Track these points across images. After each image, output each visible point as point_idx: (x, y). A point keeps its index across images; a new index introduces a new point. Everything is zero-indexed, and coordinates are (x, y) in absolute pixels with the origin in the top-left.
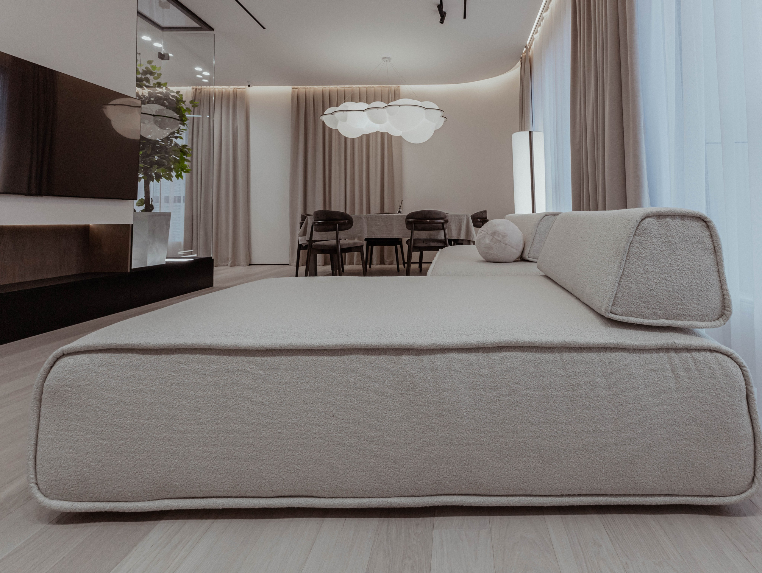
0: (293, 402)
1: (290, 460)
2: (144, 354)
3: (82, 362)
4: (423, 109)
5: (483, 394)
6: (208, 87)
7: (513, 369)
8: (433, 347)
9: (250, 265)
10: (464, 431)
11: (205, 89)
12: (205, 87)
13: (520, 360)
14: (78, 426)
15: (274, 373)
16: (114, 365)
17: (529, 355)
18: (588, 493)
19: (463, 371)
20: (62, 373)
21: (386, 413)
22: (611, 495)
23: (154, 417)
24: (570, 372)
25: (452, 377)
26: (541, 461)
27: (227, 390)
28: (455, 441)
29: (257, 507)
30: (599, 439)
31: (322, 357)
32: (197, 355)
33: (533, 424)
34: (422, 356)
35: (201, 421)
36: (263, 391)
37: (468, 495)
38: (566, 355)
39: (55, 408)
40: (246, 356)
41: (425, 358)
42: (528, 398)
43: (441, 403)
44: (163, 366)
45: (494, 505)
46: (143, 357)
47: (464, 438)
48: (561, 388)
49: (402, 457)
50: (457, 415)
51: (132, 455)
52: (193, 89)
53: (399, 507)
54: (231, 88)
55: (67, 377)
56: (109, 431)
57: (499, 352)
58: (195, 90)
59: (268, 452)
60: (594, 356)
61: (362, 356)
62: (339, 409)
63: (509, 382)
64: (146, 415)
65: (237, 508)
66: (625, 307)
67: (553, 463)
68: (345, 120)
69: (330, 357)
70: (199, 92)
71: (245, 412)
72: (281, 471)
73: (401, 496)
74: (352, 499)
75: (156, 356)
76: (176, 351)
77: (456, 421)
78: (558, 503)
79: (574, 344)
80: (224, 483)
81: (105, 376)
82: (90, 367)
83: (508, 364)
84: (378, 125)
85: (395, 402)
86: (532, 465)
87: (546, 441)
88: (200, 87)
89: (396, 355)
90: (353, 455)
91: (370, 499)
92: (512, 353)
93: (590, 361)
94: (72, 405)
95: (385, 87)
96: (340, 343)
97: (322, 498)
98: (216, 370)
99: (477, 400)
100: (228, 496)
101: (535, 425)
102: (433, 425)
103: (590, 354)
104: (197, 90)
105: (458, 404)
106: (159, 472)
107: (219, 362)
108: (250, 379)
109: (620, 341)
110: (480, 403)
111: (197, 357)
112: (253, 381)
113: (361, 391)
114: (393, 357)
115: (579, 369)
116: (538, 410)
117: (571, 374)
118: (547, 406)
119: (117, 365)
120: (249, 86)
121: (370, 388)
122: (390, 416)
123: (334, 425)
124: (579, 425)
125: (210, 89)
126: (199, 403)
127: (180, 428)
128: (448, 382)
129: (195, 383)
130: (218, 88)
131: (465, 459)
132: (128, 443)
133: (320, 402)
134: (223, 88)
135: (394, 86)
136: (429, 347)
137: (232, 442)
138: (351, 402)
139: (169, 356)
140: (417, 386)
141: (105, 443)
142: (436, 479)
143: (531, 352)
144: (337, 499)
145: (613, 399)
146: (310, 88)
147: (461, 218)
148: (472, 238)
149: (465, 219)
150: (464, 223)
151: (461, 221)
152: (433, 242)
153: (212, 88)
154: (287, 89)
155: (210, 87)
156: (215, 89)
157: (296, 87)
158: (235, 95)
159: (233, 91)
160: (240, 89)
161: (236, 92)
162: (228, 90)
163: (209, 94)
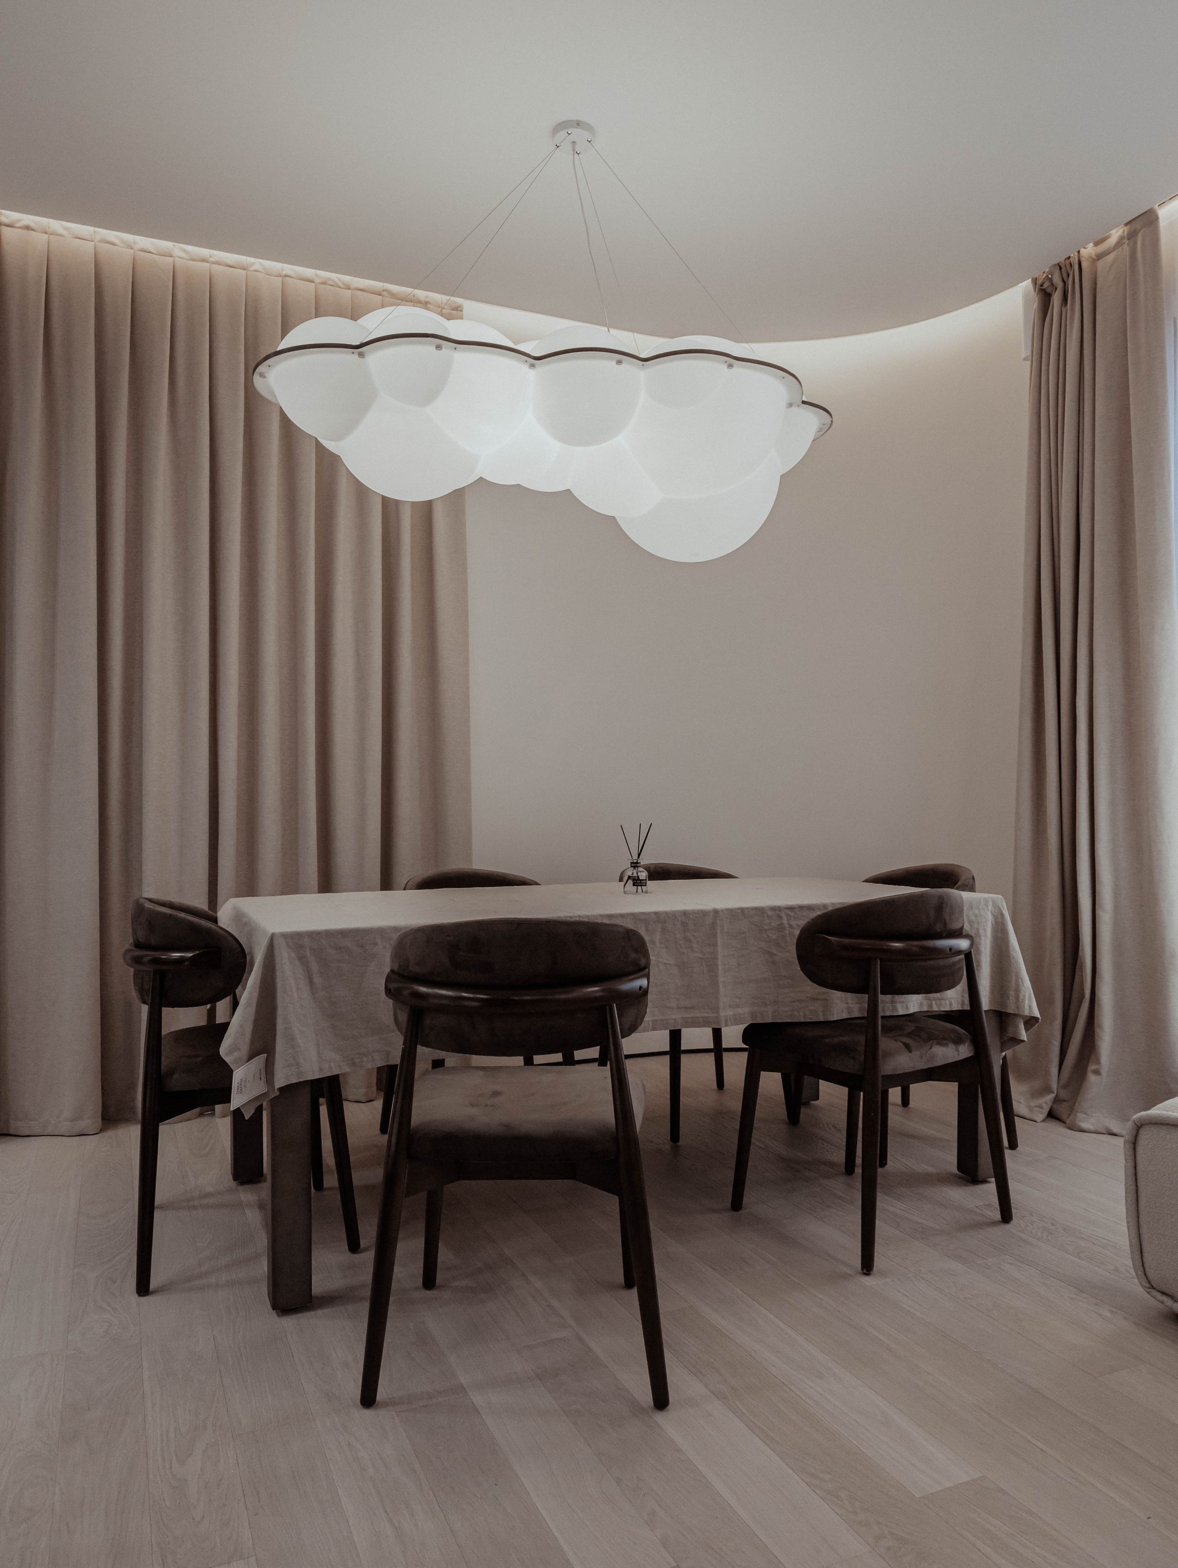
146: (28, 228)
147: (976, 916)
148: (1026, 1007)
149: (990, 918)
150: (986, 935)
151: (975, 926)
152: (941, 1043)
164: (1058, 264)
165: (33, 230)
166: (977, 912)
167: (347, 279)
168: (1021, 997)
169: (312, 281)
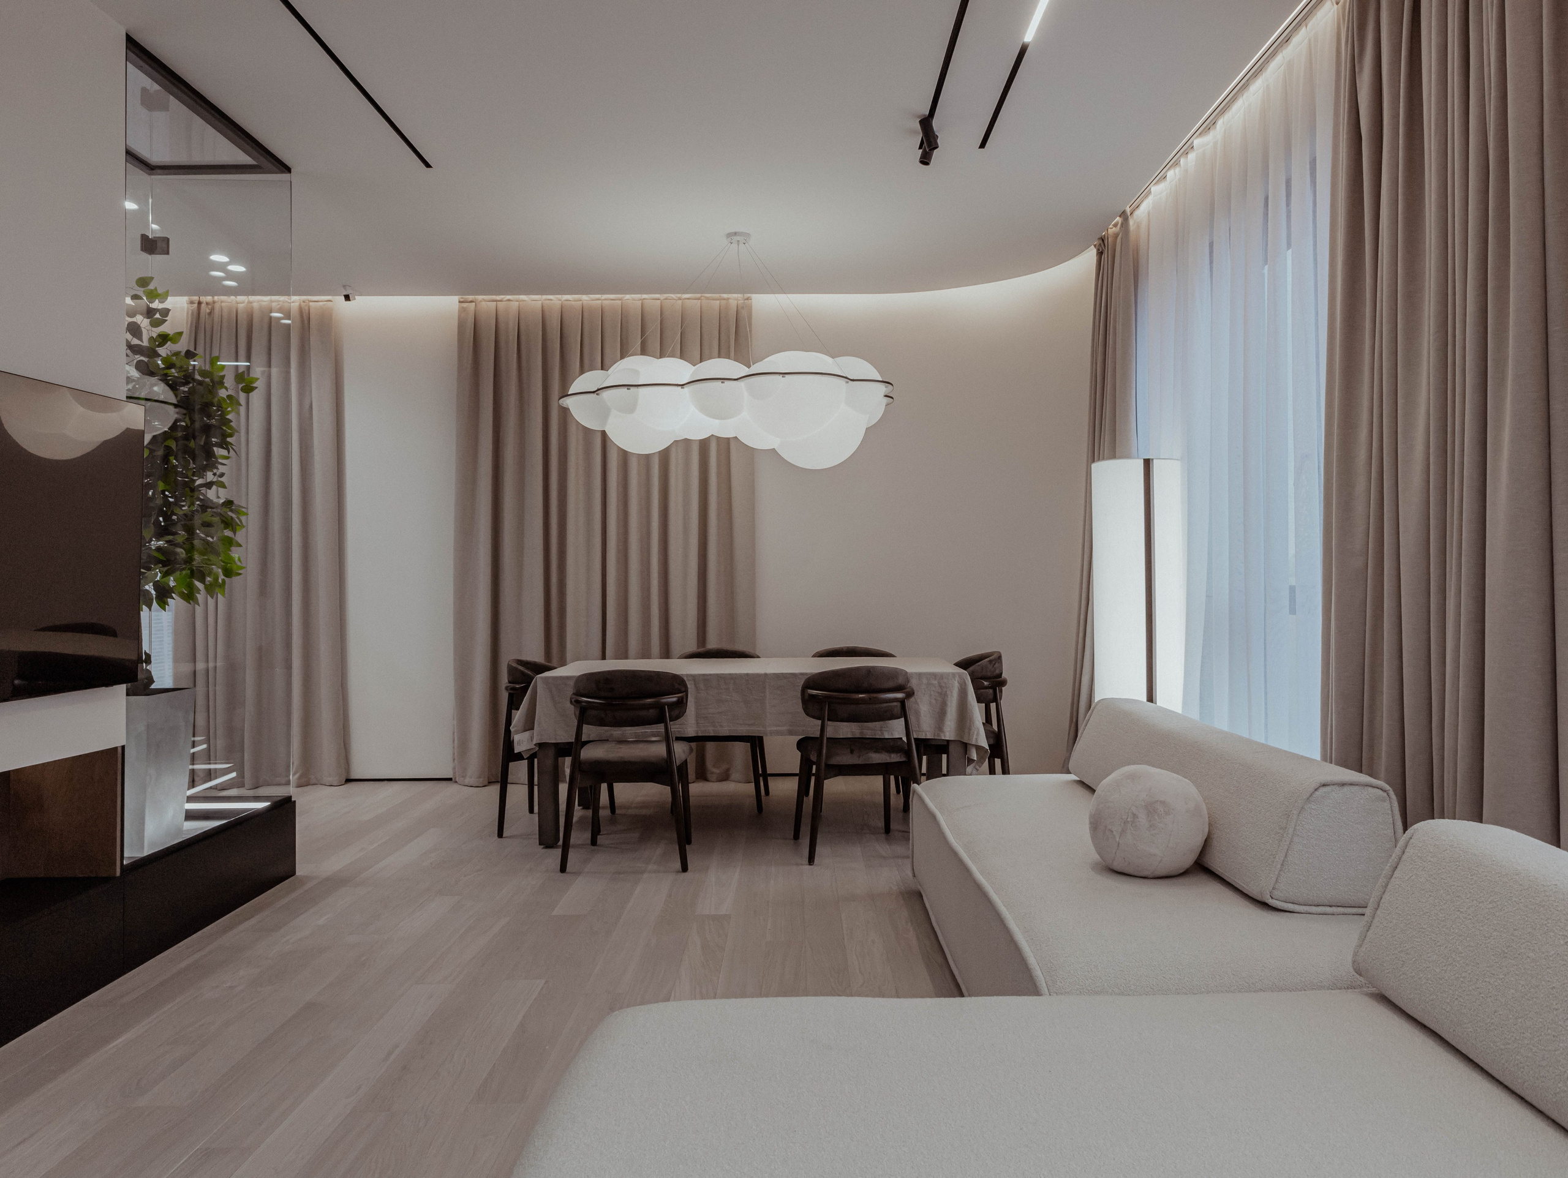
4: (839, 381)
6: (232, 297)
9: (348, 781)
11: (223, 304)
12: (223, 298)
52: (192, 302)
54: (295, 301)
58: (196, 305)
68: (631, 408)
70: (208, 311)
84: (717, 422)
88: (209, 299)
95: (713, 301)
104: (203, 305)
120: (347, 298)
125: (238, 303)
130: (259, 301)
134: (271, 301)
135: (734, 299)
146: (509, 300)
147: (945, 683)
148: (974, 739)
149: (956, 684)
150: (952, 696)
151: (945, 689)
152: (877, 751)
153: (246, 301)
154: (446, 305)
155: (240, 298)
156: (250, 302)
157: (471, 298)
158: (305, 319)
159: (301, 309)
160: (318, 302)
161: (307, 311)
162: (286, 305)
163: (235, 313)
164: (1101, 238)
165: (511, 301)
166: (946, 681)
167: (679, 295)
168: (971, 732)
169: (659, 299)
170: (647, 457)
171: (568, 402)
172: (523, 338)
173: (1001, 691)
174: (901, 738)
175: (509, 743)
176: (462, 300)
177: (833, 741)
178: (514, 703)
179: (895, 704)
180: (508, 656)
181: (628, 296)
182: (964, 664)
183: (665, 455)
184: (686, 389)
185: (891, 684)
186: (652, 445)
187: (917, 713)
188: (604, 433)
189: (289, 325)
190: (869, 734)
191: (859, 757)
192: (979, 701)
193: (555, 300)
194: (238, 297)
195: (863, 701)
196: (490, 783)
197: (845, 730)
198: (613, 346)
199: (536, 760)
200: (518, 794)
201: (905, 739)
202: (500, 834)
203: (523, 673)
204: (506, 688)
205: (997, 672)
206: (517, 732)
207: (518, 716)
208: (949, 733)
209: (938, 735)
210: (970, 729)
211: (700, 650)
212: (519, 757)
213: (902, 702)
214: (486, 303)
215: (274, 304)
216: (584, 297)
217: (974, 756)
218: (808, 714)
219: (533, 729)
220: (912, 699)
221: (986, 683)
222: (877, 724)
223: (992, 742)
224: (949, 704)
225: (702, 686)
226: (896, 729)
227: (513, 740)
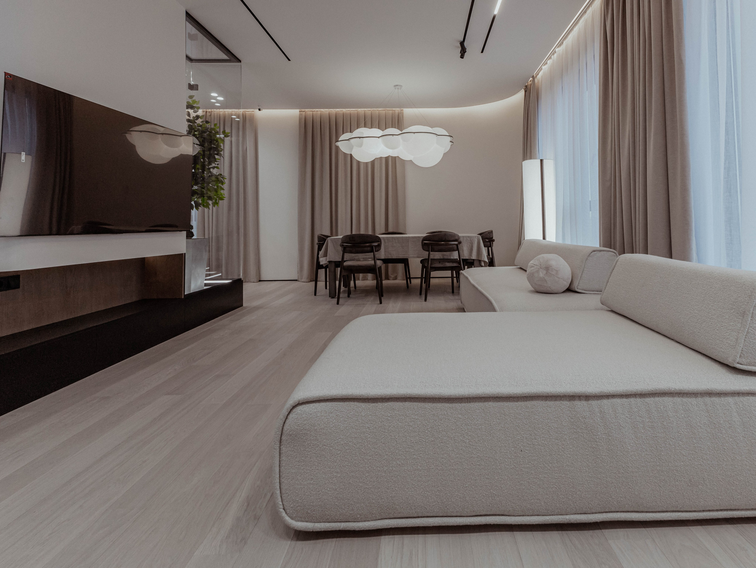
0: (488, 440)
1: (488, 487)
2: (363, 402)
3: (315, 410)
4: (435, 136)
5: (643, 432)
6: (218, 110)
7: (666, 411)
8: (601, 394)
9: (260, 281)
10: (629, 461)
11: (215, 112)
12: (215, 110)
13: (671, 403)
14: (316, 462)
15: (471, 416)
16: (340, 412)
17: (678, 400)
18: (725, 508)
19: (625, 413)
20: (300, 420)
21: (564, 448)
22: (742, 510)
23: (376, 454)
24: (711, 413)
25: (617, 418)
26: (690, 484)
27: (434, 431)
28: (622, 470)
29: (461, 524)
30: (736, 466)
31: (509, 403)
32: (406, 403)
33: (684, 456)
34: (592, 401)
35: (415, 456)
36: (463, 432)
37: (628, 512)
38: (707, 399)
39: (296, 448)
40: (446, 403)
41: (594, 403)
42: (679, 435)
43: (609, 439)
44: (380, 412)
45: (651, 519)
46: (363, 405)
47: (629, 467)
48: (705, 426)
49: (578, 483)
50: (623, 449)
51: (361, 485)
52: (204, 112)
53: (575, 522)
54: (241, 111)
55: (305, 422)
56: (342, 466)
57: (652, 397)
59: (470, 480)
60: (730, 399)
61: (542, 402)
62: (526, 445)
63: (663, 422)
64: (370, 452)
65: (445, 525)
66: (749, 358)
67: (700, 486)
68: (361, 145)
69: (516, 403)
70: (210, 115)
71: (449, 448)
72: (480, 495)
73: (575, 514)
74: (536, 517)
75: (373, 404)
76: (389, 400)
77: (622, 454)
78: (701, 517)
79: (715, 390)
80: (435, 506)
81: (335, 421)
82: (322, 414)
83: (662, 407)
84: (391, 150)
85: (571, 439)
86: (682, 488)
87: (694, 469)
88: (210, 110)
89: (570, 400)
90: (538, 482)
91: (552, 516)
92: (664, 398)
93: (727, 404)
94: (310, 445)
95: (390, 111)
96: (525, 392)
97: (511, 516)
98: (423, 415)
99: (638, 436)
100: (436, 515)
101: (685, 456)
102: (604, 457)
103: (726, 398)
104: (208, 113)
105: (623, 440)
106: (383, 498)
107: (425, 408)
108: (452, 421)
109: (751, 388)
110: (641, 439)
111: (407, 404)
112: (454, 423)
113: (543, 431)
114: (567, 402)
115: (718, 411)
116: (687, 444)
117: (712, 415)
118: (695, 441)
119: (343, 412)
120: (260, 110)
121: (550, 428)
122: (567, 451)
123: (522, 458)
124: (720, 455)
125: (220, 112)
126: (412, 442)
127: (398, 462)
128: (614, 422)
129: (408, 425)
130: (228, 111)
131: (630, 484)
132: (357, 475)
133: (510, 440)
135: (397, 110)
136: (598, 394)
137: (441, 473)
138: (535, 439)
139: (384, 404)
140: (589, 426)
141: (339, 475)
142: (606, 500)
143: (679, 397)
144: (524, 517)
145: (747, 434)
146: (317, 111)
147: (472, 239)
148: (483, 258)
149: (477, 241)
150: (475, 244)
151: (472, 242)
152: (448, 262)
153: (223, 111)
154: (295, 113)
155: (221, 110)
156: (224, 112)
157: (303, 110)
158: (244, 117)
159: (243, 115)
160: (249, 111)
161: (245, 115)
162: (237, 113)
163: (219, 116)
169: (370, 110)
170: (367, 163)
171: (338, 144)
172: (322, 124)
173: (493, 243)
174: (457, 259)
175: (318, 262)
176: (300, 111)
177: (433, 260)
178: (320, 249)
179: (455, 246)
180: (317, 233)
181: (359, 110)
182: (480, 234)
183: (373, 162)
184: (380, 139)
185: (453, 239)
186: (368, 159)
187: (463, 251)
188: (351, 155)
189: (239, 121)
190: (446, 257)
191: (442, 264)
192: (485, 246)
193: (333, 111)
194: (220, 110)
195: (443, 245)
196: (311, 281)
197: (437, 255)
198: (354, 124)
199: (328, 269)
200: (321, 284)
201: (458, 259)
202: (315, 295)
203: (323, 238)
204: (317, 244)
205: (491, 237)
206: (321, 257)
207: (321, 253)
208: (474, 257)
209: (470, 257)
210: (481, 255)
211: (386, 232)
212: (321, 267)
213: (457, 245)
214: (309, 112)
215: (233, 112)
216: (344, 110)
217: (483, 265)
218: (424, 250)
219: (327, 256)
220: (461, 244)
221: (487, 240)
222: (448, 253)
223: (490, 261)
224: (474, 247)
225: (386, 241)
226: (455, 255)
227: (320, 262)
